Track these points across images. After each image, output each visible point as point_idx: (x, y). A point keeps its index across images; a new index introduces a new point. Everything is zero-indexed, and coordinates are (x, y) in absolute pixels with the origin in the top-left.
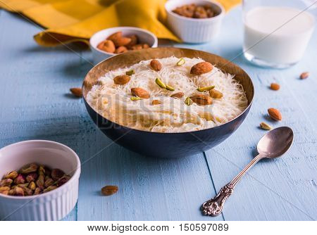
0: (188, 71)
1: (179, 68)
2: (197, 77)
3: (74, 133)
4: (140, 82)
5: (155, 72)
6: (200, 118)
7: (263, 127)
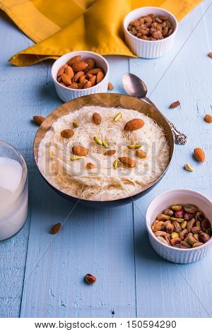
2: (129, 133)
4: (81, 138)
5: (95, 126)
6: (122, 183)
7: (186, 168)
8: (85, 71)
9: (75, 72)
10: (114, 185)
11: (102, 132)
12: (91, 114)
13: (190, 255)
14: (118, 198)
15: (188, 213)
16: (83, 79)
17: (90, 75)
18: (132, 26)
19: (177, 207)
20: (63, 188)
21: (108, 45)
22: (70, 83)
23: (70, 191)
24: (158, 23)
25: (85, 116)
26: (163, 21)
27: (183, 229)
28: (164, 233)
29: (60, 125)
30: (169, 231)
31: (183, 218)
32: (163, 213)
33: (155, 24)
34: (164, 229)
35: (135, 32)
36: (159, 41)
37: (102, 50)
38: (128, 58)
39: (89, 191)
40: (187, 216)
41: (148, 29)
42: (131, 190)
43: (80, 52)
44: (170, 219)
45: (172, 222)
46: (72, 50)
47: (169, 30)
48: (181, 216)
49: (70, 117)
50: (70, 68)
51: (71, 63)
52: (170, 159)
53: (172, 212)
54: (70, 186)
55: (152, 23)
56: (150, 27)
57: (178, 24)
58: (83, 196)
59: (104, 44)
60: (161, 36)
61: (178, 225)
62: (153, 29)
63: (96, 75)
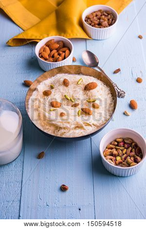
0: (83, 87)
2: (88, 92)
4: (56, 96)
5: (65, 88)
6: (84, 125)
7: (125, 114)
8: (58, 50)
9: (51, 51)
10: (79, 127)
11: (69, 91)
12: (62, 80)
13: (128, 171)
14: (81, 135)
15: (127, 144)
16: (56, 55)
17: (61, 52)
18: (88, 18)
19: (120, 140)
20: (46, 129)
21: (72, 31)
22: (48, 58)
23: (50, 131)
24: (105, 16)
25: (58, 81)
26: (108, 14)
27: (123, 154)
28: (112, 157)
29: (42, 87)
30: (115, 156)
31: (124, 147)
32: (111, 144)
33: (103, 17)
34: (112, 154)
35: (90, 22)
36: (106, 28)
37: (68, 35)
38: (86, 40)
39: (63, 131)
40: (126, 146)
41: (98, 20)
42: (90, 130)
43: (54, 36)
44: (115, 148)
45: (117, 149)
46: (48, 36)
47: (112, 20)
48: (122, 145)
49: (49, 81)
50: (47, 48)
51: (48, 45)
52: (115, 109)
53: (116, 143)
54: (50, 128)
55: (101, 16)
56: (99, 19)
57: (118, 16)
58: (59, 134)
59: (69, 31)
60: (107, 24)
61: (121, 151)
62: (101, 20)
63: (65, 52)
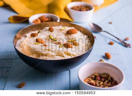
0: (65, 32)
1: (62, 31)
2: (69, 35)
3: (13, 59)
4: (42, 36)
6: (64, 54)
7: (101, 61)
10: (59, 55)
15: (104, 78)
19: (97, 75)
27: (101, 85)
30: (92, 85)
32: (89, 77)
48: (99, 79)
53: (93, 77)
61: (98, 83)
